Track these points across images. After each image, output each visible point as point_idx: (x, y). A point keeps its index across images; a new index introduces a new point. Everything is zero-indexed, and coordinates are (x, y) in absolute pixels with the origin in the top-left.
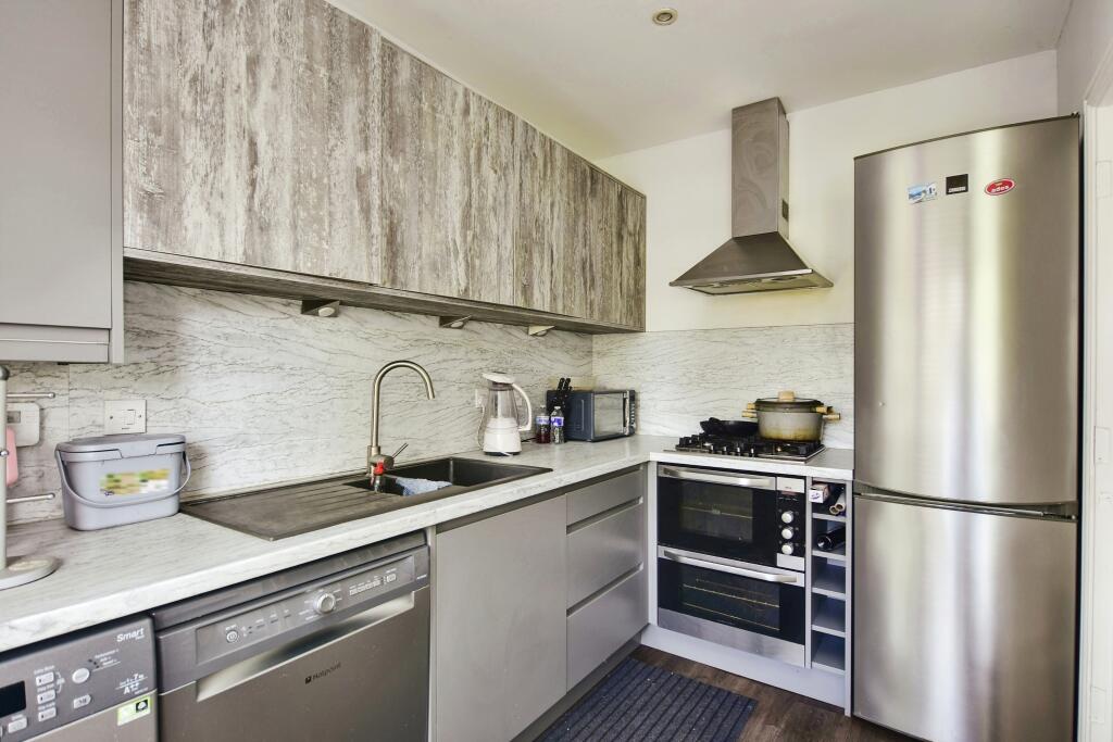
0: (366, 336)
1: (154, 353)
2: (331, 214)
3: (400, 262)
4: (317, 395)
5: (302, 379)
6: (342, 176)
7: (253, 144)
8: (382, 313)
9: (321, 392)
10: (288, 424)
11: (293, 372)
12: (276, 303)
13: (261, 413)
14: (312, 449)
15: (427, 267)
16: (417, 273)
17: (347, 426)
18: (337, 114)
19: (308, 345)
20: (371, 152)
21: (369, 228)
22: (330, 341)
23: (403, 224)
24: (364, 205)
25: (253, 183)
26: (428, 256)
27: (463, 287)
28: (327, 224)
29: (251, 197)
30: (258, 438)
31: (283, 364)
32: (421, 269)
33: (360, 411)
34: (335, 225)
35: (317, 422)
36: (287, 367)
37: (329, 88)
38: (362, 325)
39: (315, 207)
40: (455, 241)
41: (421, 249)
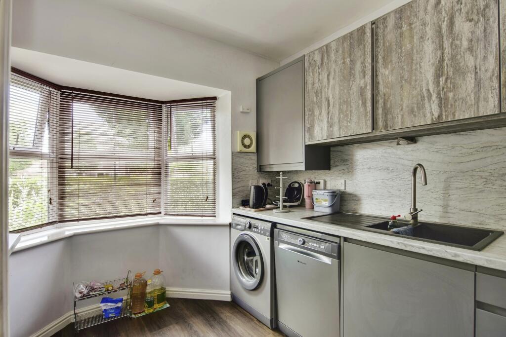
0: (436, 150)
1: (347, 166)
2: (351, 111)
3: (389, 116)
4: (405, 181)
5: (398, 173)
6: (355, 94)
7: (329, 101)
8: (449, 135)
9: (407, 180)
10: (391, 193)
11: (393, 171)
12: (386, 143)
13: (380, 187)
14: (402, 206)
15: (407, 114)
16: (400, 119)
17: (423, 197)
18: (353, 72)
19: (400, 158)
20: (366, 77)
21: (366, 110)
22: (412, 156)
23: (391, 98)
24: (364, 101)
25: (329, 113)
26: (408, 106)
27: (436, 115)
28: (349, 115)
29: (328, 118)
30: (378, 197)
31: (389, 167)
32: (402, 115)
33: (433, 191)
34: (353, 114)
35: (405, 193)
36: (391, 169)
37: (350, 64)
38: (434, 145)
39: (345, 112)
40: (428, 90)
41: (402, 105)
